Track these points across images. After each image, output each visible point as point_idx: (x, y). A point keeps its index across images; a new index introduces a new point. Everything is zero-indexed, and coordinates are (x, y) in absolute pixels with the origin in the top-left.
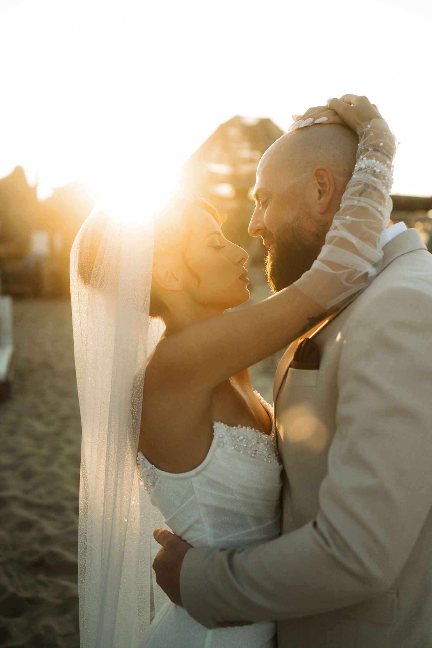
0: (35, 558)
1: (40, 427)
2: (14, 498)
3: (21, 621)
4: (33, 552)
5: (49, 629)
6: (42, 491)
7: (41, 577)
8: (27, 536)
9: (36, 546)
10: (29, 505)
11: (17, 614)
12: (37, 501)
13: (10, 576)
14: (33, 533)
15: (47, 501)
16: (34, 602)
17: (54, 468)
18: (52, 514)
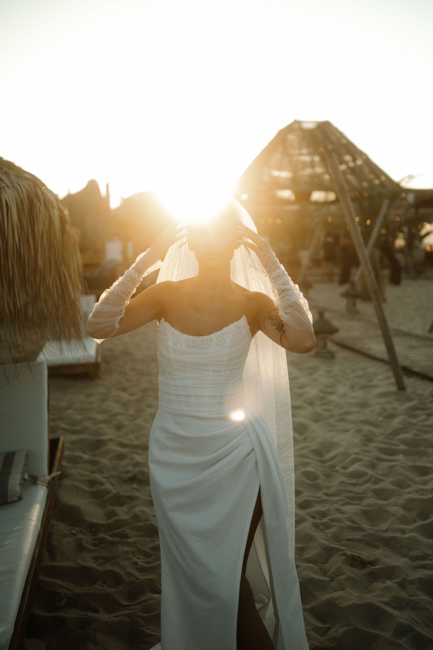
0: (130, 475)
1: (125, 396)
2: (111, 440)
3: (125, 508)
4: (127, 472)
5: (143, 512)
6: (131, 436)
7: (135, 485)
8: (123, 463)
9: (130, 468)
10: (122, 445)
11: (121, 505)
12: (127, 442)
13: (113, 485)
14: (128, 461)
15: (136, 443)
16: (131, 498)
17: (139, 421)
18: (140, 451)
